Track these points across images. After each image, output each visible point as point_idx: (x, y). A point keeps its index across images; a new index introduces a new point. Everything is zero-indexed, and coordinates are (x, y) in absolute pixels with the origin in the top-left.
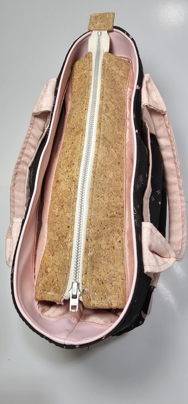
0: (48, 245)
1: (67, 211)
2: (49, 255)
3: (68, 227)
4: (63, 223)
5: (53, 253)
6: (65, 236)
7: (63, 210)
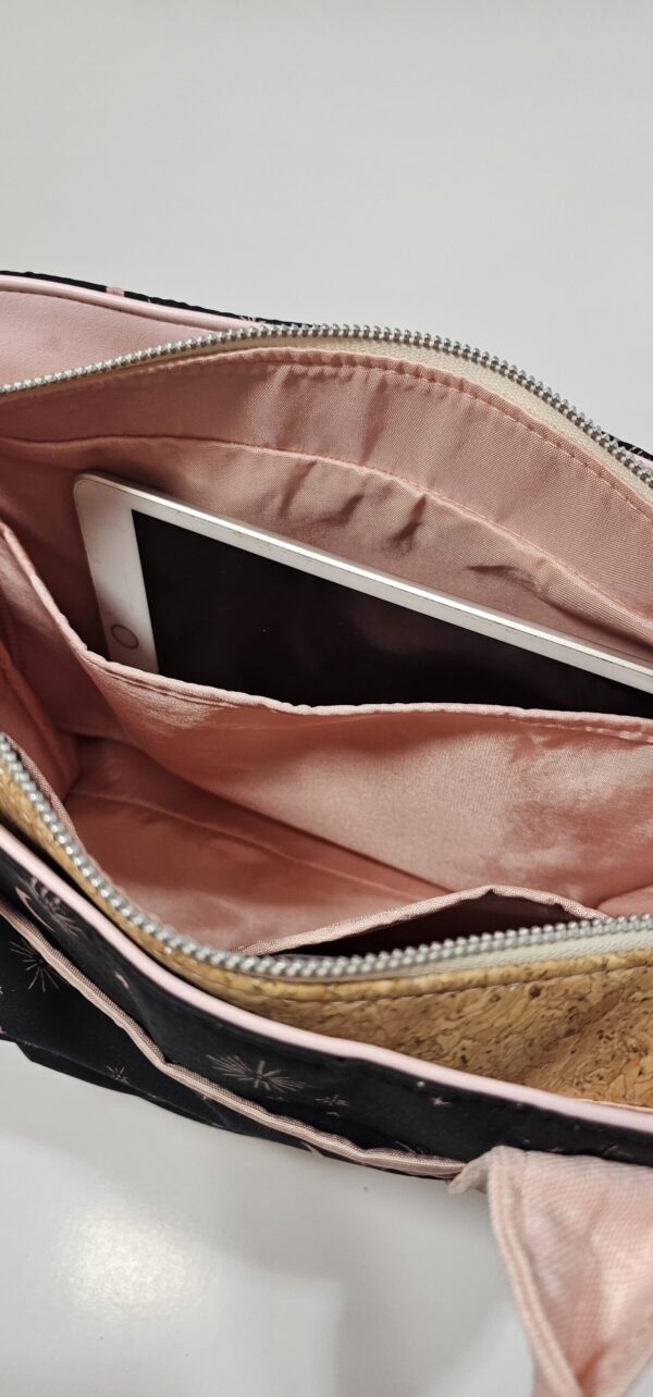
0: (587, 1086)
1: (454, 1015)
2: (640, 1073)
3: (535, 993)
4: (510, 1026)
5: (632, 1055)
6: (575, 1003)
7: (441, 1039)
